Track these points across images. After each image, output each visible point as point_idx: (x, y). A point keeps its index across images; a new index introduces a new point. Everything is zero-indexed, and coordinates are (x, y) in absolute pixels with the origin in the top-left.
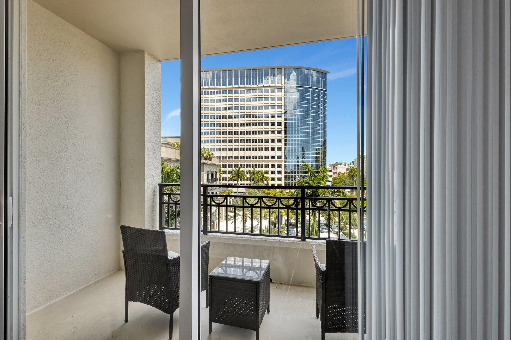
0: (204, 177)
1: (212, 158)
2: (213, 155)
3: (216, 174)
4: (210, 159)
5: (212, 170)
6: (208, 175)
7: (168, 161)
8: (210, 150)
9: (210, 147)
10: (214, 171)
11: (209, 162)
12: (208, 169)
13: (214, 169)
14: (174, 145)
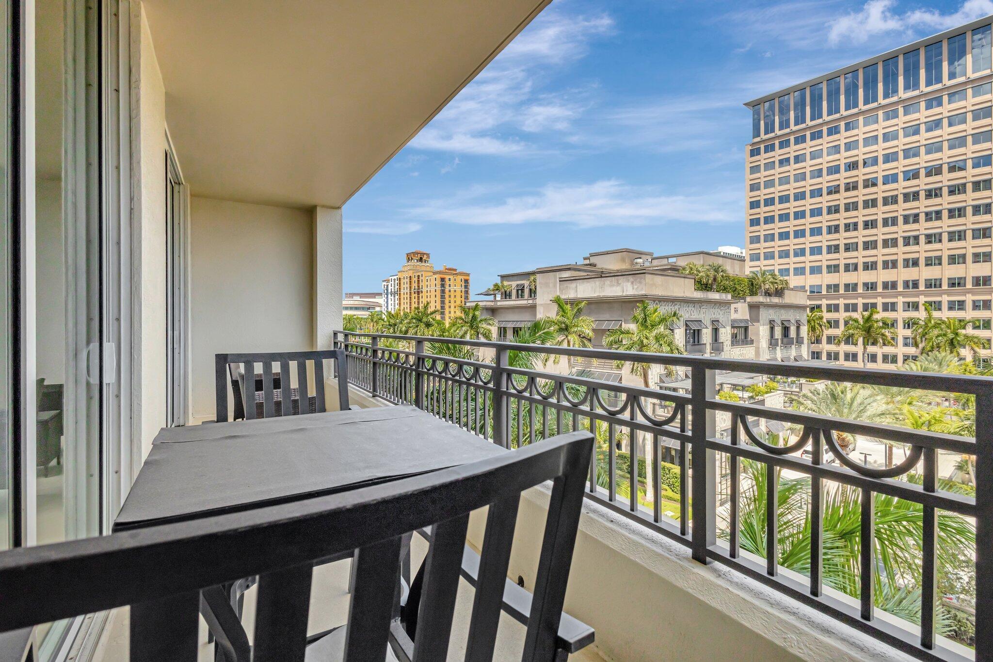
0: (761, 333)
1: (786, 292)
2: (787, 283)
3: (798, 328)
4: (779, 293)
5: (784, 317)
6: (772, 329)
7: (667, 302)
8: (777, 273)
9: (776, 269)
10: (793, 321)
11: (776, 300)
12: (772, 317)
13: (791, 316)
14: (684, 269)
